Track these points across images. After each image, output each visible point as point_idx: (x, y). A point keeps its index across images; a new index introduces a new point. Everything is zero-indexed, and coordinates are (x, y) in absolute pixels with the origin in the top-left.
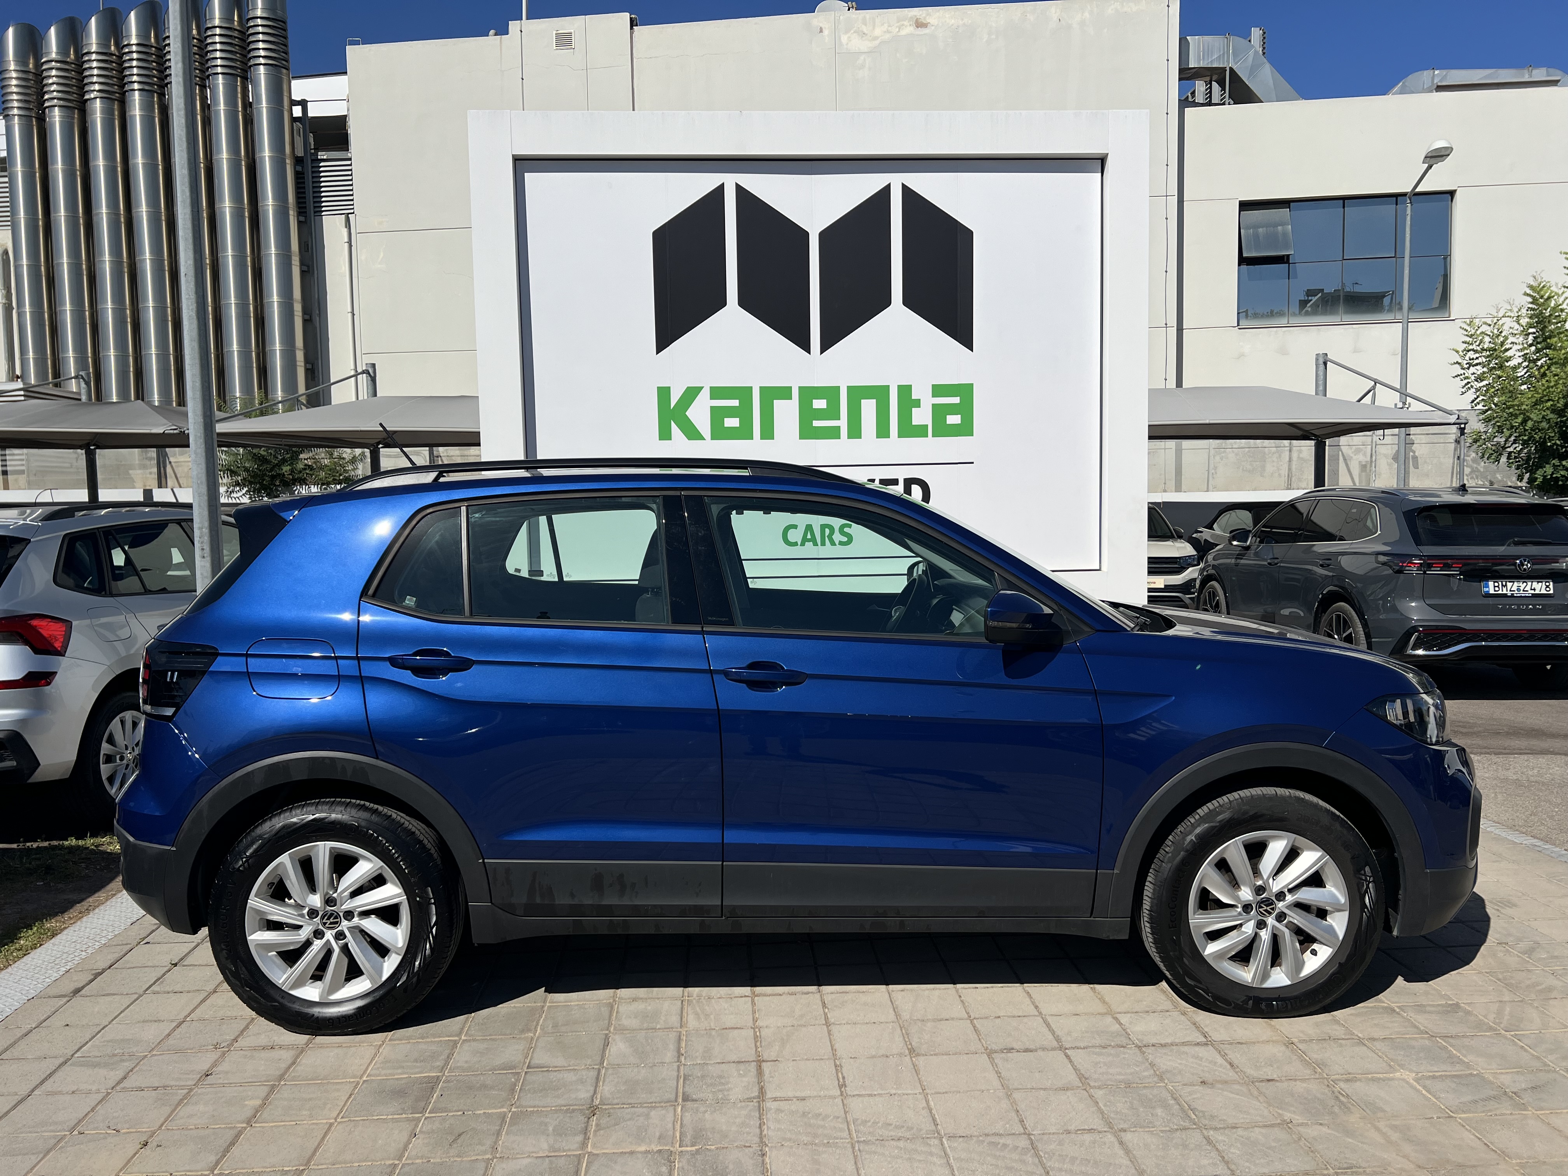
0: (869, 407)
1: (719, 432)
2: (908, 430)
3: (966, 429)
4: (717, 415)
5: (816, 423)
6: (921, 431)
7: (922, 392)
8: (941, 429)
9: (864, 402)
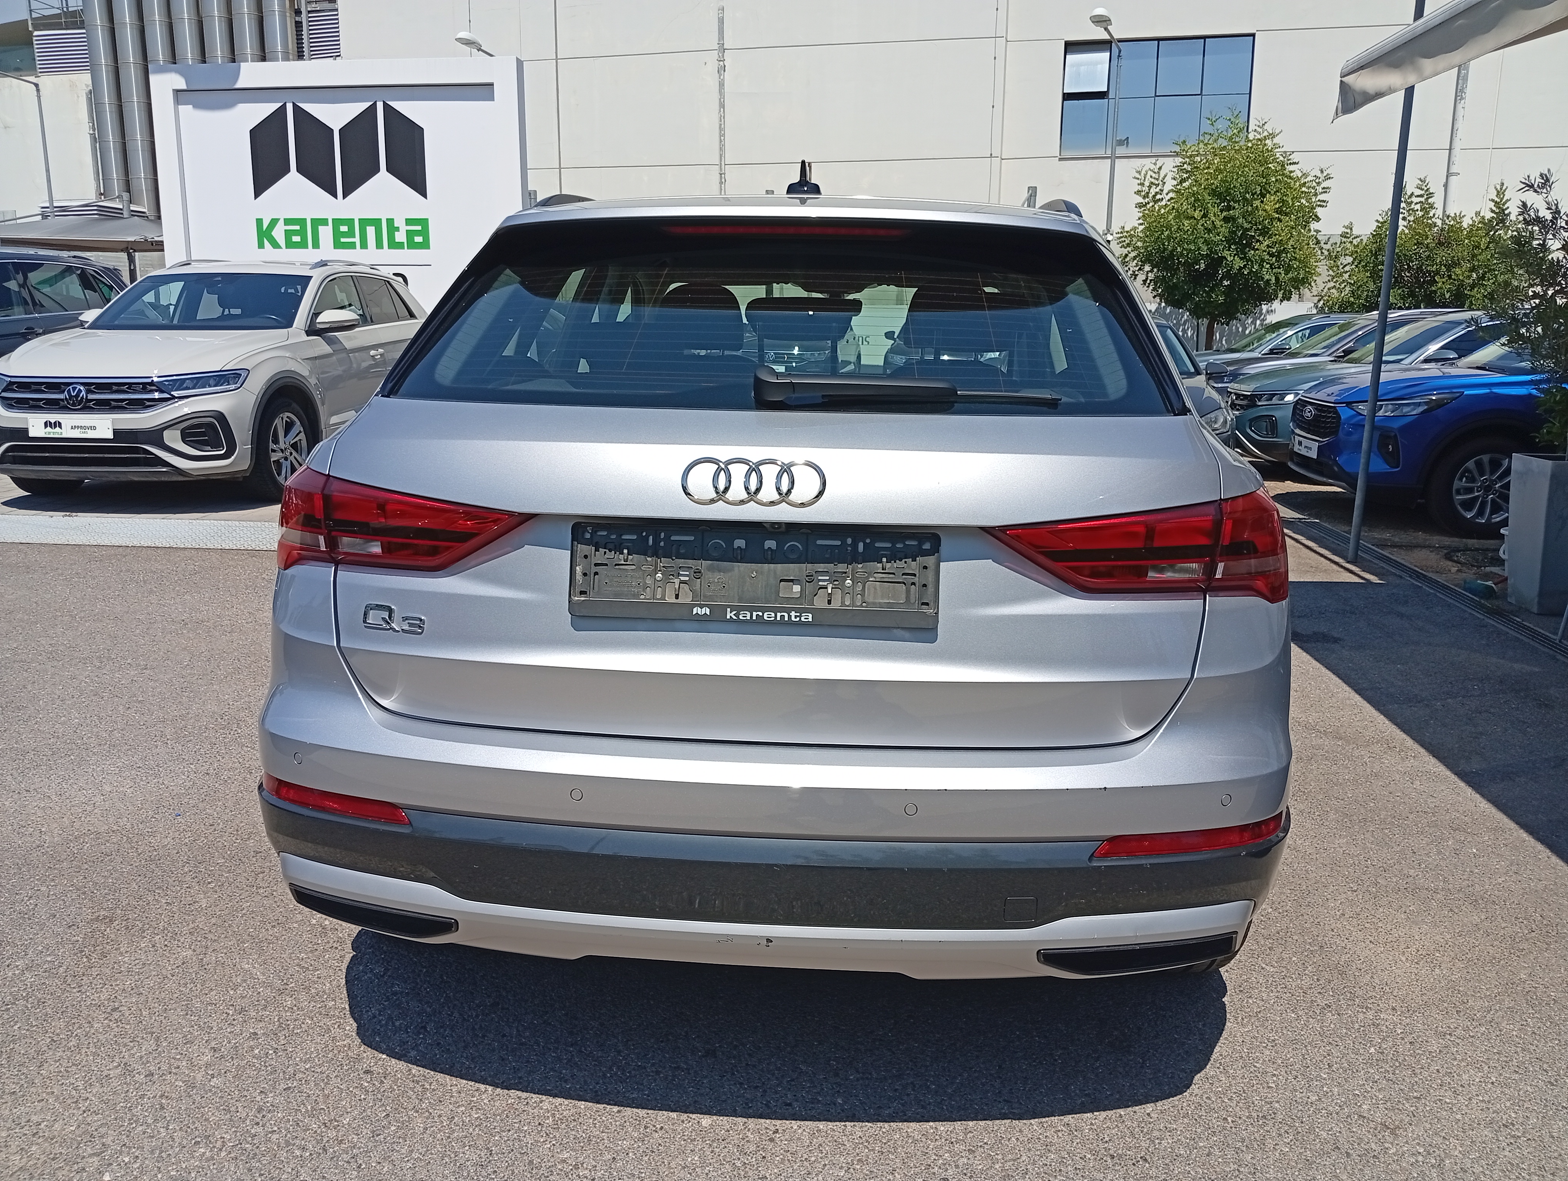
0: (371, 231)
1: (290, 245)
2: (394, 245)
3: (425, 245)
4: (288, 234)
5: (343, 240)
6: (400, 246)
7: (400, 223)
8: (412, 245)
9: (368, 228)
